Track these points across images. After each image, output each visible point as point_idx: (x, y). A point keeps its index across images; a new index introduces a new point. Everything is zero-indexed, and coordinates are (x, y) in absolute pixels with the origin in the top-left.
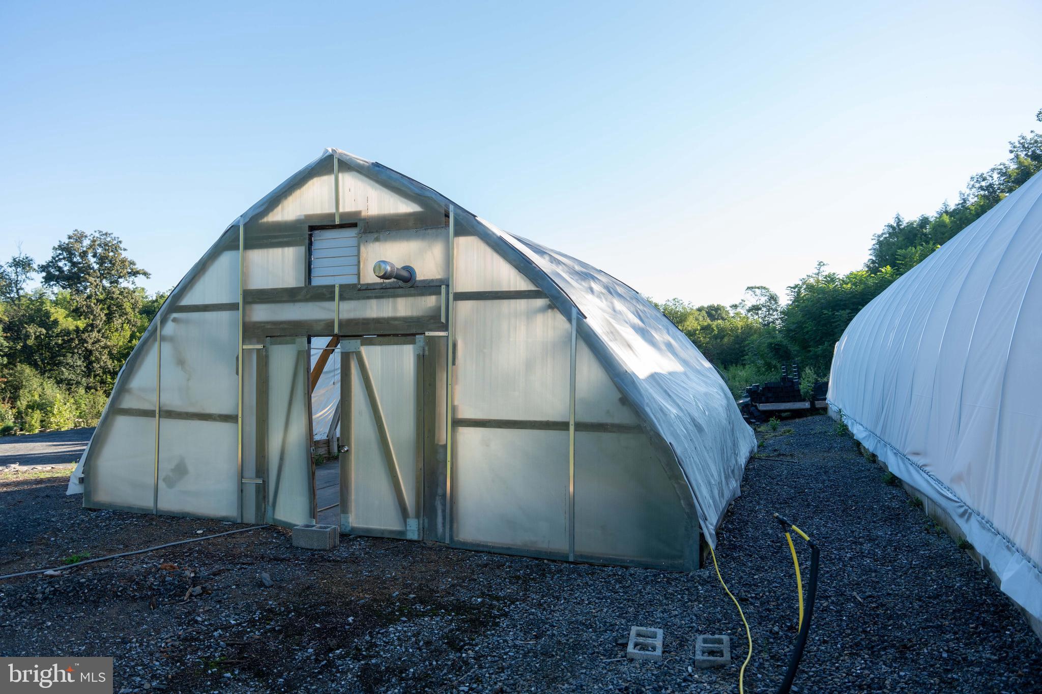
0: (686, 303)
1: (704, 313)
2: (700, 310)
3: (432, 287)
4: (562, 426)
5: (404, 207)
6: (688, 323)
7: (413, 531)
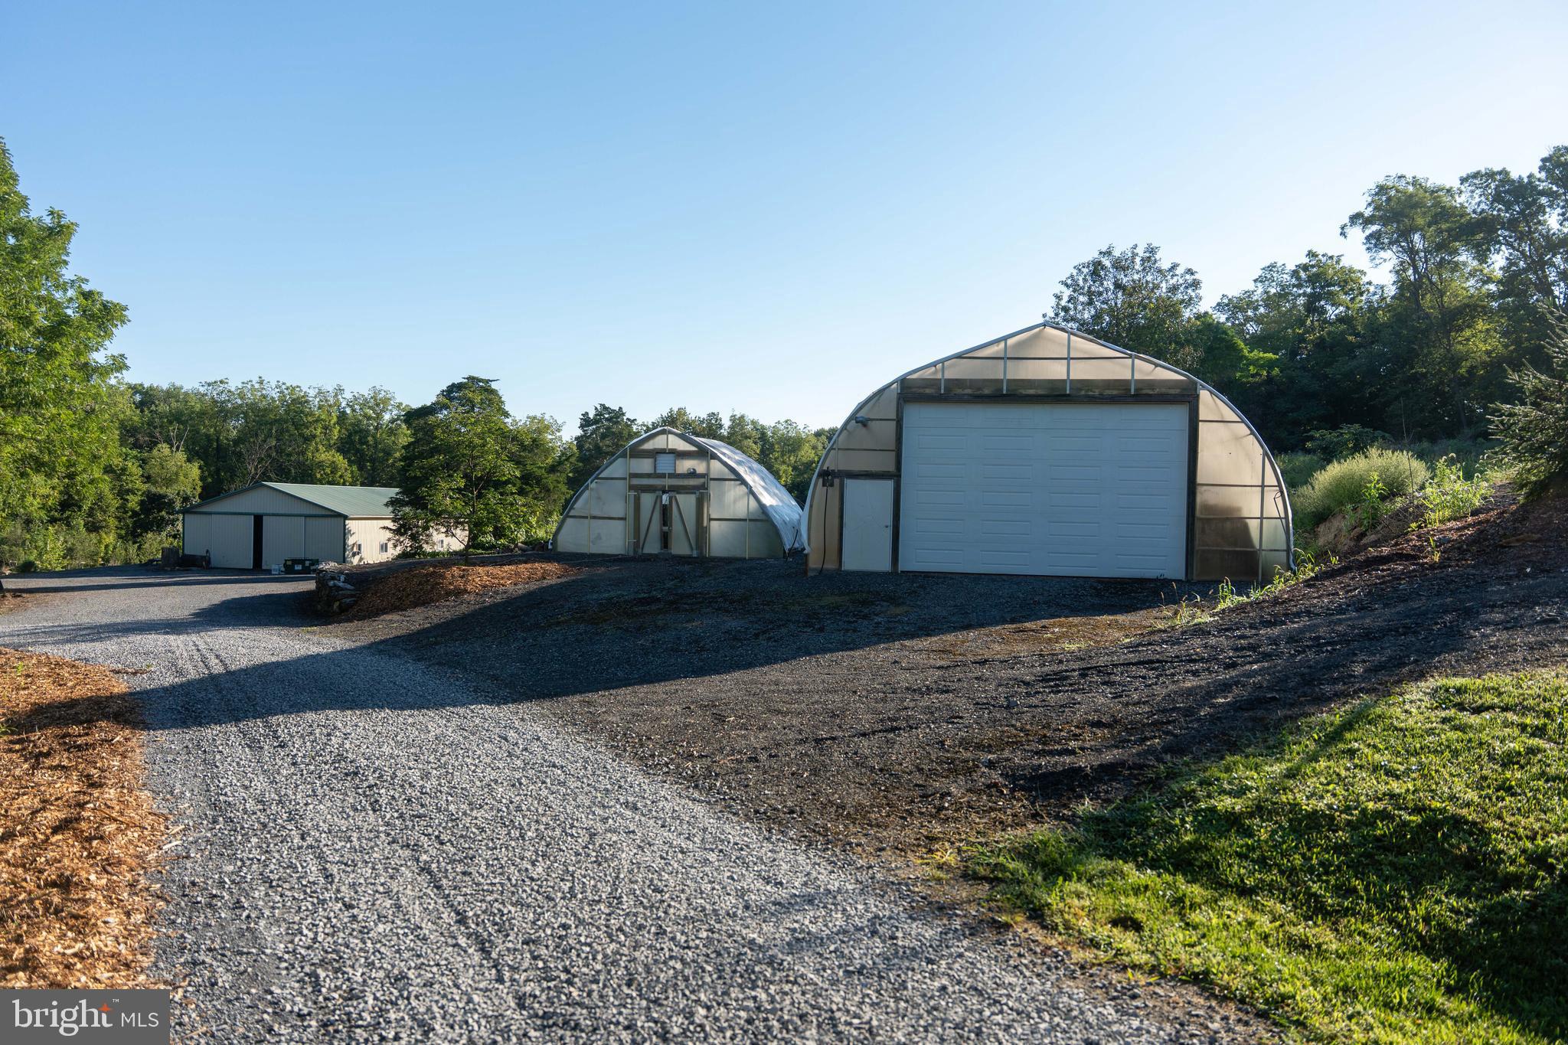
0: (801, 427)
1: (824, 438)
2: (818, 434)
3: (702, 476)
4: (745, 520)
5: (693, 448)
6: (803, 453)
7: (695, 554)
